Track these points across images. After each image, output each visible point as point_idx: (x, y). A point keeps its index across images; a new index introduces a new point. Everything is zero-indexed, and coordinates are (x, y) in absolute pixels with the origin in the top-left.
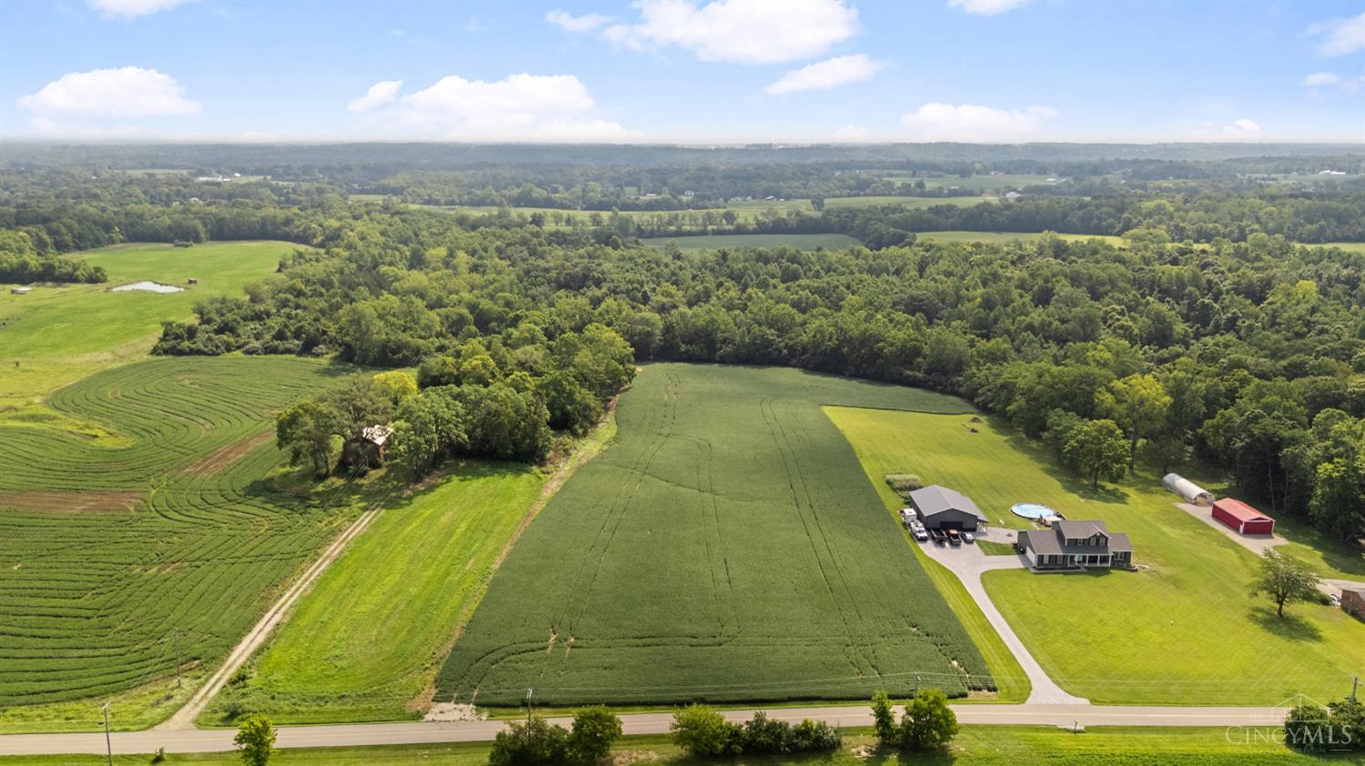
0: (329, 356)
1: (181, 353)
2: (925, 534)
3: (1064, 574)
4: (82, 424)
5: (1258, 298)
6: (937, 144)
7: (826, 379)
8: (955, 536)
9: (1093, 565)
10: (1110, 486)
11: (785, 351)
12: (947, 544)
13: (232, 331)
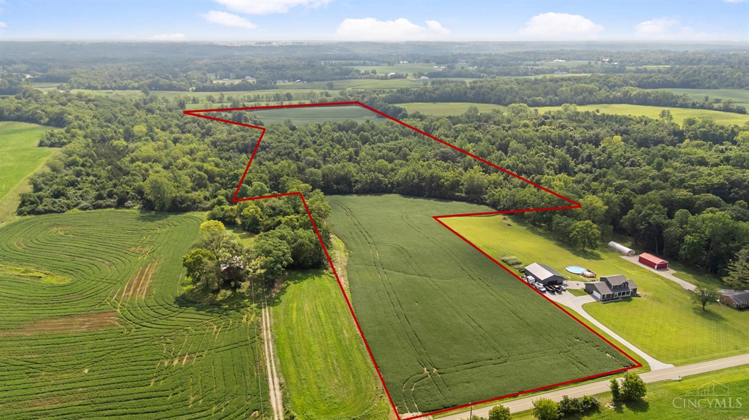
0: (137, 207)
1: (39, 213)
2: (544, 289)
3: (615, 302)
4: (23, 269)
5: (597, 145)
6: (361, 42)
7: (416, 200)
8: (558, 288)
9: (623, 296)
10: (589, 250)
11: (390, 185)
12: (556, 293)
13: (63, 195)
